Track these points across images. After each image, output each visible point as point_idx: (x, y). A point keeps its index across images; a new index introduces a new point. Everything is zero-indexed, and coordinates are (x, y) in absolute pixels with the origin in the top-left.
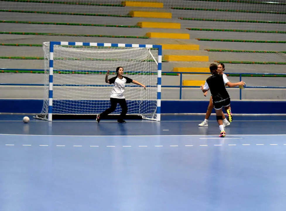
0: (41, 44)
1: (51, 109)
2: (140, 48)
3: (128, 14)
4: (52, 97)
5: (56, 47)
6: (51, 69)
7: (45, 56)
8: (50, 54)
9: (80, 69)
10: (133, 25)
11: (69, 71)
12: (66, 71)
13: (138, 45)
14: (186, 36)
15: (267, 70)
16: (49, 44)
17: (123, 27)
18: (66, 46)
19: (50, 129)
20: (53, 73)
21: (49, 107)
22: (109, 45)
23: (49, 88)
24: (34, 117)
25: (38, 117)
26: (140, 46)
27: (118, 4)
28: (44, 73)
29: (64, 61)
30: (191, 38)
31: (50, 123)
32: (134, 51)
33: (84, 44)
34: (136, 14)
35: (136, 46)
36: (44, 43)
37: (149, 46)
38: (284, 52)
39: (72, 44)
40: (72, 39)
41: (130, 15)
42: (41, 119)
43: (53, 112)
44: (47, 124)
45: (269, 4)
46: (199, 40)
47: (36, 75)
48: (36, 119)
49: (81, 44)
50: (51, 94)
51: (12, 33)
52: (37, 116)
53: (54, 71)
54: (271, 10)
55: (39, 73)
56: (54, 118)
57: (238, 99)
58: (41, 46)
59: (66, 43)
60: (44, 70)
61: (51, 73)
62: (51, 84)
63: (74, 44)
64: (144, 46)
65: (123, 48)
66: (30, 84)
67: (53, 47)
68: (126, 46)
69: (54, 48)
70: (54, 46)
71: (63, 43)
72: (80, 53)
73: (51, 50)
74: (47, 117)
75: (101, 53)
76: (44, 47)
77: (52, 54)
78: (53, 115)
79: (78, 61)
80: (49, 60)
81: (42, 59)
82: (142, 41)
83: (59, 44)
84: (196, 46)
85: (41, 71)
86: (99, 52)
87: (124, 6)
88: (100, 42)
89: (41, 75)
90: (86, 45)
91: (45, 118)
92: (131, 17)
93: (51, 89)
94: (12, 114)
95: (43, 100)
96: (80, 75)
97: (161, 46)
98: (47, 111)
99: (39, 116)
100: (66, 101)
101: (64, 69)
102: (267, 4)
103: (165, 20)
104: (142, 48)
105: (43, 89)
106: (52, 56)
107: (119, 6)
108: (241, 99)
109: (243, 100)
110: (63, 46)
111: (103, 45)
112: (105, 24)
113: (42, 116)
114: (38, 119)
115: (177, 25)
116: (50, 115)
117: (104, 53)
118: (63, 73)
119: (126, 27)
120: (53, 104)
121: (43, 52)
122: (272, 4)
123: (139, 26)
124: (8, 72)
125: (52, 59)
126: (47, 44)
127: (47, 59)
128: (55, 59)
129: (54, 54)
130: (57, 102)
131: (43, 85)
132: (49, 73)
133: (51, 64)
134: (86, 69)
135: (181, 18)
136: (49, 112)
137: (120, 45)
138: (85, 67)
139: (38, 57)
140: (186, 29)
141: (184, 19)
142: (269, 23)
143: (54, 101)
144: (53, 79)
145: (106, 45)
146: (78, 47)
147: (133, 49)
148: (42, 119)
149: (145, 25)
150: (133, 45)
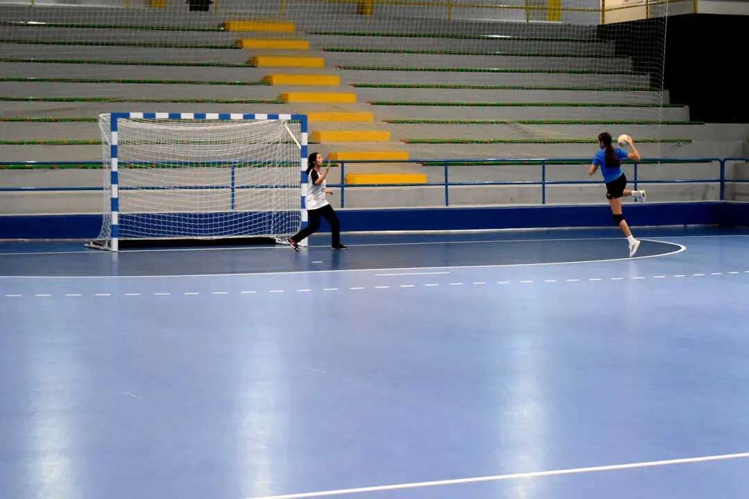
0: (94, 117)
1: (116, 231)
2: (269, 120)
3: (248, 62)
4: (117, 210)
5: (121, 122)
6: (115, 161)
7: (103, 138)
8: (111, 134)
9: (166, 159)
10: (257, 80)
11: (146, 163)
12: (141, 163)
13: (265, 116)
14: (350, 97)
15: (491, 153)
16: (110, 117)
17: (239, 84)
18: (140, 121)
19: (115, 267)
20: (119, 168)
21: (112, 227)
22: (215, 116)
23: (111, 194)
24: (86, 245)
25: (94, 246)
26: (270, 117)
27: (229, 45)
28: (102, 168)
29: (135, 147)
30: (359, 100)
31: (115, 256)
32: (257, 125)
33: (171, 116)
34: (262, 61)
35: (261, 117)
36: (101, 115)
37: (285, 117)
38: (520, 122)
39: (149, 117)
40: (149, 108)
41: (251, 64)
42: (98, 249)
43: (119, 236)
44: (111, 256)
45: (493, 39)
46: (373, 104)
47: (89, 172)
48: (90, 248)
49: (165, 116)
50: (115, 204)
51: (44, 100)
52: (91, 243)
53: (119, 163)
54: (496, 50)
55: (94, 168)
56: (122, 245)
57: (442, 204)
58: (96, 120)
59: (140, 115)
60: (101, 163)
61: (115, 168)
62: (115, 187)
63: (153, 116)
64: (276, 117)
65: (239, 122)
66: (78, 187)
67: (116, 122)
68: (246, 117)
69: (118, 123)
70: (119, 120)
71: (133, 115)
72: (164, 132)
73: (114, 127)
74: (109, 244)
75: (201, 131)
76: (100, 124)
77: (115, 134)
78: (119, 242)
79: (161, 147)
80: (110, 144)
81: (99, 143)
82: (273, 109)
83: (126, 116)
84: (368, 115)
85: (98, 165)
86: (197, 128)
87: (240, 48)
88: (199, 112)
89: (98, 171)
90: (175, 117)
91: (106, 247)
92: (253, 67)
93: (115, 195)
94: (47, 240)
95: (102, 215)
96: (165, 170)
97: (306, 117)
98: (109, 234)
99: (94, 243)
100: (143, 215)
101: (137, 160)
102: (488, 38)
103: (313, 71)
104: (272, 120)
105: (102, 195)
106: (115, 138)
107: (231, 48)
108: (447, 205)
109: (452, 206)
110: (135, 120)
111: (203, 116)
112: (208, 80)
113: (101, 244)
114: (94, 248)
115: (333, 79)
116: (115, 241)
117: (206, 131)
118: (135, 167)
119: (244, 84)
120: (120, 221)
121: (99, 131)
122: (497, 38)
123: (266, 82)
124: (39, 168)
125: (115, 143)
126: (105, 117)
127: (106, 143)
128: (120, 143)
129: (118, 134)
130: (127, 217)
131: (102, 189)
132: (110, 167)
133: (114, 151)
134: (177, 160)
135: (340, 67)
136: (112, 236)
137: (234, 116)
138: (174, 156)
139: (91, 140)
140: (350, 85)
141: (345, 68)
142: (493, 71)
143: (121, 217)
144: (119, 178)
145: (209, 116)
146: (160, 121)
147: (256, 123)
148: (101, 248)
149: (277, 79)
150: (257, 116)
